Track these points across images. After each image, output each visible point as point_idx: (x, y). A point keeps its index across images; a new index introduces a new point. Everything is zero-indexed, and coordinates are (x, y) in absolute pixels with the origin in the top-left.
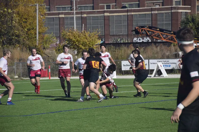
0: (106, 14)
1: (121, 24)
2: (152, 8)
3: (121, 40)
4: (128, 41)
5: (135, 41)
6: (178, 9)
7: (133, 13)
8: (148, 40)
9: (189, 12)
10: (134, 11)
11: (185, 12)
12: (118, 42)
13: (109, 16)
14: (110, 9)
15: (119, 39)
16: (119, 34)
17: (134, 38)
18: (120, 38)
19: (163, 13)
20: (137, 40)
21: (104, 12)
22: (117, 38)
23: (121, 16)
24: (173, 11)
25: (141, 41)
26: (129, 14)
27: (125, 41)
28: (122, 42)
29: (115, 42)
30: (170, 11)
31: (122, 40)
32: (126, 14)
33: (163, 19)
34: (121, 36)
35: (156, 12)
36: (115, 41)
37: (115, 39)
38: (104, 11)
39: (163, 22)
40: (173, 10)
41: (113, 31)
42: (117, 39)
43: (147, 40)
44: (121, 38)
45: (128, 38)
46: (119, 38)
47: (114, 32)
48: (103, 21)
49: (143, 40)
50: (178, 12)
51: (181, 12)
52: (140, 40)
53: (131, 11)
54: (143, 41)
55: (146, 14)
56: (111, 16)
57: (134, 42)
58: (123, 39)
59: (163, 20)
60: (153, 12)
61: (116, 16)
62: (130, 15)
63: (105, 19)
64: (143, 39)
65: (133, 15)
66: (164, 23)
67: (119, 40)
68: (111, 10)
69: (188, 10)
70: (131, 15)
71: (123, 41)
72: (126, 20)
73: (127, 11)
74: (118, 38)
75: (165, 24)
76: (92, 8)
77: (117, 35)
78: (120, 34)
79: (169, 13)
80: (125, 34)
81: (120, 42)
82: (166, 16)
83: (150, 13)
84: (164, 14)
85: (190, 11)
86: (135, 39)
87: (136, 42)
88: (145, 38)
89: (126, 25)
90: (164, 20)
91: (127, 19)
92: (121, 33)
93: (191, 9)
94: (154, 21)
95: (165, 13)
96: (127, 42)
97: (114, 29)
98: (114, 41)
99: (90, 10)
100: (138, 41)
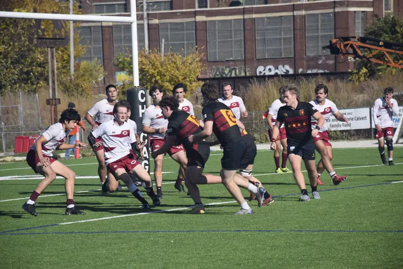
0: (199, 18)
1: (231, 38)
2: (294, 5)
3: (230, 72)
4: (245, 73)
5: (260, 72)
6: (348, 6)
7: (254, 16)
8: (288, 71)
9: (370, 12)
10: (258, 11)
11: (363, 12)
12: (224, 76)
13: (206, 22)
14: (206, 7)
15: (228, 69)
16: (226, 59)
17: (257, 67)
18: (229, 67)
19: (317, 15)
20: (264, 70)
21: (196, 14)
22: (222, 67)
23: (230, 21)
24: (337, 10)
25: (273, 73)
26: (247, 16)
27: (240, 73)
28: (233, 75)
29: (218, 75)
30: (331, 11)
31: (234, 72)
32: (240, 17)
33: (318, 26)
34: (231, 63)
35: (303, 13)
36: (218, 73)
37: (218, 69)
38: (195, 11)
39: (318, 32)
40: (337, 7)
41: (215, 52)
42: (223, 69)
43: (285, 71)
44: (232, 68)
45: (245, 67)
46: (226, 67)
47: (216, 55)
48: (194, 31)
49: (277, 71)
50: (348, 12)
51: (355, 12)
52: (270, 70)
53: (251, 11)
54: (277, 73)
55: (282, 16)
56: (210, 21)
57: (258, 74)
58: (235, 69)
59: (318, 29)
60: (296, 13)
61: (219, 21)
62: (249, 19)
63: (197, 28)
64: (277, 69)
65: (254, 19)
66: (320, 34)
67: (226, 72)
68: (209, 9)
69: (368, 6)
70: (252, 19)
71: (236, 74)
72: (240, 30)
73: (244, 12)
74: (224, 67)
75: (322, 37)
76: (168, 5)
77: (223, 61)
78: (228, 59)
79: (330, 13)
80: (239, 59)
81: (229, 76)
82: (323, 21)
83: (291, 14)
84: (320, 16)
85: (371, 9)
86: (260, 69)
87: (262, 74)
88: (280, 67)
89: (241, 40)
90: (320, 28)
91: (243, 29)
92: (232, 57)
93: (373, 6)
94: (298, 32)
95: (322, 14)
96: (243, 74)
97: (215, 49)
98: (216, 72)
99: (165, 9)
100: (267, 73)
